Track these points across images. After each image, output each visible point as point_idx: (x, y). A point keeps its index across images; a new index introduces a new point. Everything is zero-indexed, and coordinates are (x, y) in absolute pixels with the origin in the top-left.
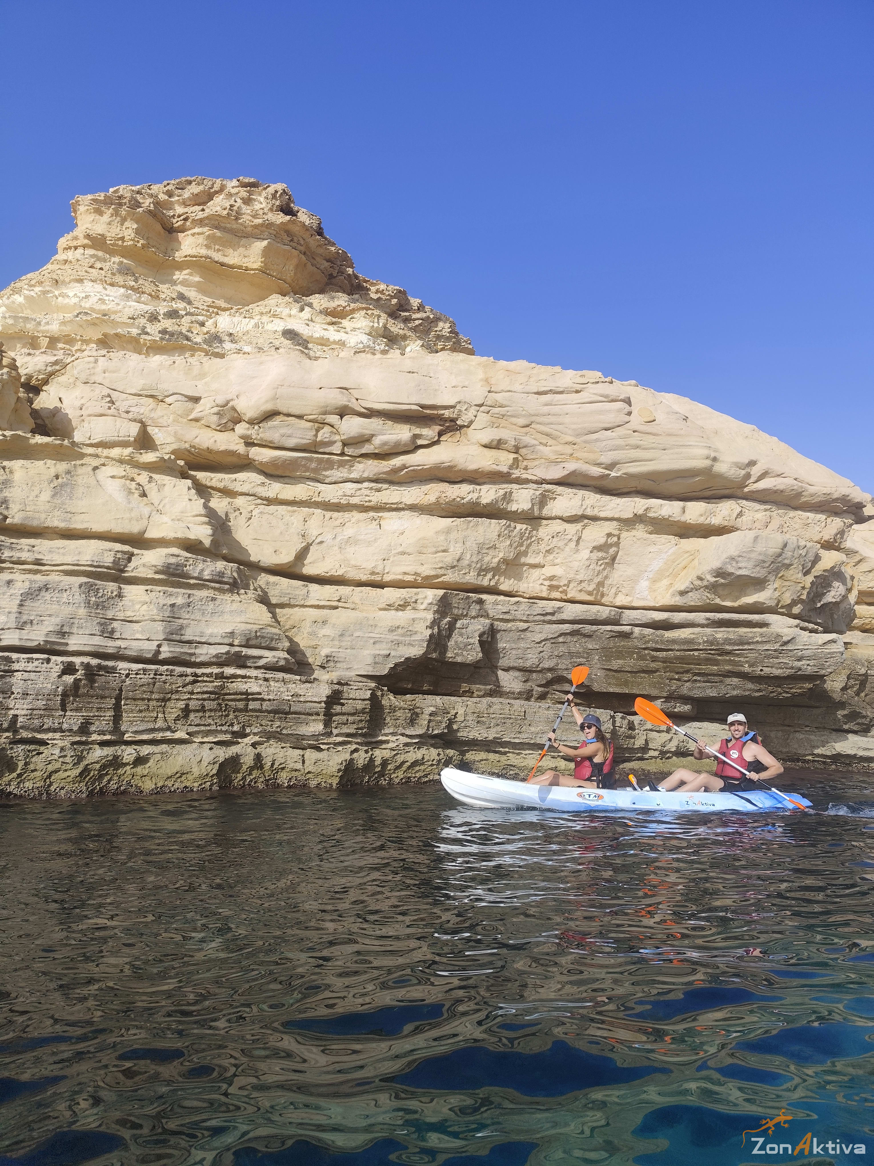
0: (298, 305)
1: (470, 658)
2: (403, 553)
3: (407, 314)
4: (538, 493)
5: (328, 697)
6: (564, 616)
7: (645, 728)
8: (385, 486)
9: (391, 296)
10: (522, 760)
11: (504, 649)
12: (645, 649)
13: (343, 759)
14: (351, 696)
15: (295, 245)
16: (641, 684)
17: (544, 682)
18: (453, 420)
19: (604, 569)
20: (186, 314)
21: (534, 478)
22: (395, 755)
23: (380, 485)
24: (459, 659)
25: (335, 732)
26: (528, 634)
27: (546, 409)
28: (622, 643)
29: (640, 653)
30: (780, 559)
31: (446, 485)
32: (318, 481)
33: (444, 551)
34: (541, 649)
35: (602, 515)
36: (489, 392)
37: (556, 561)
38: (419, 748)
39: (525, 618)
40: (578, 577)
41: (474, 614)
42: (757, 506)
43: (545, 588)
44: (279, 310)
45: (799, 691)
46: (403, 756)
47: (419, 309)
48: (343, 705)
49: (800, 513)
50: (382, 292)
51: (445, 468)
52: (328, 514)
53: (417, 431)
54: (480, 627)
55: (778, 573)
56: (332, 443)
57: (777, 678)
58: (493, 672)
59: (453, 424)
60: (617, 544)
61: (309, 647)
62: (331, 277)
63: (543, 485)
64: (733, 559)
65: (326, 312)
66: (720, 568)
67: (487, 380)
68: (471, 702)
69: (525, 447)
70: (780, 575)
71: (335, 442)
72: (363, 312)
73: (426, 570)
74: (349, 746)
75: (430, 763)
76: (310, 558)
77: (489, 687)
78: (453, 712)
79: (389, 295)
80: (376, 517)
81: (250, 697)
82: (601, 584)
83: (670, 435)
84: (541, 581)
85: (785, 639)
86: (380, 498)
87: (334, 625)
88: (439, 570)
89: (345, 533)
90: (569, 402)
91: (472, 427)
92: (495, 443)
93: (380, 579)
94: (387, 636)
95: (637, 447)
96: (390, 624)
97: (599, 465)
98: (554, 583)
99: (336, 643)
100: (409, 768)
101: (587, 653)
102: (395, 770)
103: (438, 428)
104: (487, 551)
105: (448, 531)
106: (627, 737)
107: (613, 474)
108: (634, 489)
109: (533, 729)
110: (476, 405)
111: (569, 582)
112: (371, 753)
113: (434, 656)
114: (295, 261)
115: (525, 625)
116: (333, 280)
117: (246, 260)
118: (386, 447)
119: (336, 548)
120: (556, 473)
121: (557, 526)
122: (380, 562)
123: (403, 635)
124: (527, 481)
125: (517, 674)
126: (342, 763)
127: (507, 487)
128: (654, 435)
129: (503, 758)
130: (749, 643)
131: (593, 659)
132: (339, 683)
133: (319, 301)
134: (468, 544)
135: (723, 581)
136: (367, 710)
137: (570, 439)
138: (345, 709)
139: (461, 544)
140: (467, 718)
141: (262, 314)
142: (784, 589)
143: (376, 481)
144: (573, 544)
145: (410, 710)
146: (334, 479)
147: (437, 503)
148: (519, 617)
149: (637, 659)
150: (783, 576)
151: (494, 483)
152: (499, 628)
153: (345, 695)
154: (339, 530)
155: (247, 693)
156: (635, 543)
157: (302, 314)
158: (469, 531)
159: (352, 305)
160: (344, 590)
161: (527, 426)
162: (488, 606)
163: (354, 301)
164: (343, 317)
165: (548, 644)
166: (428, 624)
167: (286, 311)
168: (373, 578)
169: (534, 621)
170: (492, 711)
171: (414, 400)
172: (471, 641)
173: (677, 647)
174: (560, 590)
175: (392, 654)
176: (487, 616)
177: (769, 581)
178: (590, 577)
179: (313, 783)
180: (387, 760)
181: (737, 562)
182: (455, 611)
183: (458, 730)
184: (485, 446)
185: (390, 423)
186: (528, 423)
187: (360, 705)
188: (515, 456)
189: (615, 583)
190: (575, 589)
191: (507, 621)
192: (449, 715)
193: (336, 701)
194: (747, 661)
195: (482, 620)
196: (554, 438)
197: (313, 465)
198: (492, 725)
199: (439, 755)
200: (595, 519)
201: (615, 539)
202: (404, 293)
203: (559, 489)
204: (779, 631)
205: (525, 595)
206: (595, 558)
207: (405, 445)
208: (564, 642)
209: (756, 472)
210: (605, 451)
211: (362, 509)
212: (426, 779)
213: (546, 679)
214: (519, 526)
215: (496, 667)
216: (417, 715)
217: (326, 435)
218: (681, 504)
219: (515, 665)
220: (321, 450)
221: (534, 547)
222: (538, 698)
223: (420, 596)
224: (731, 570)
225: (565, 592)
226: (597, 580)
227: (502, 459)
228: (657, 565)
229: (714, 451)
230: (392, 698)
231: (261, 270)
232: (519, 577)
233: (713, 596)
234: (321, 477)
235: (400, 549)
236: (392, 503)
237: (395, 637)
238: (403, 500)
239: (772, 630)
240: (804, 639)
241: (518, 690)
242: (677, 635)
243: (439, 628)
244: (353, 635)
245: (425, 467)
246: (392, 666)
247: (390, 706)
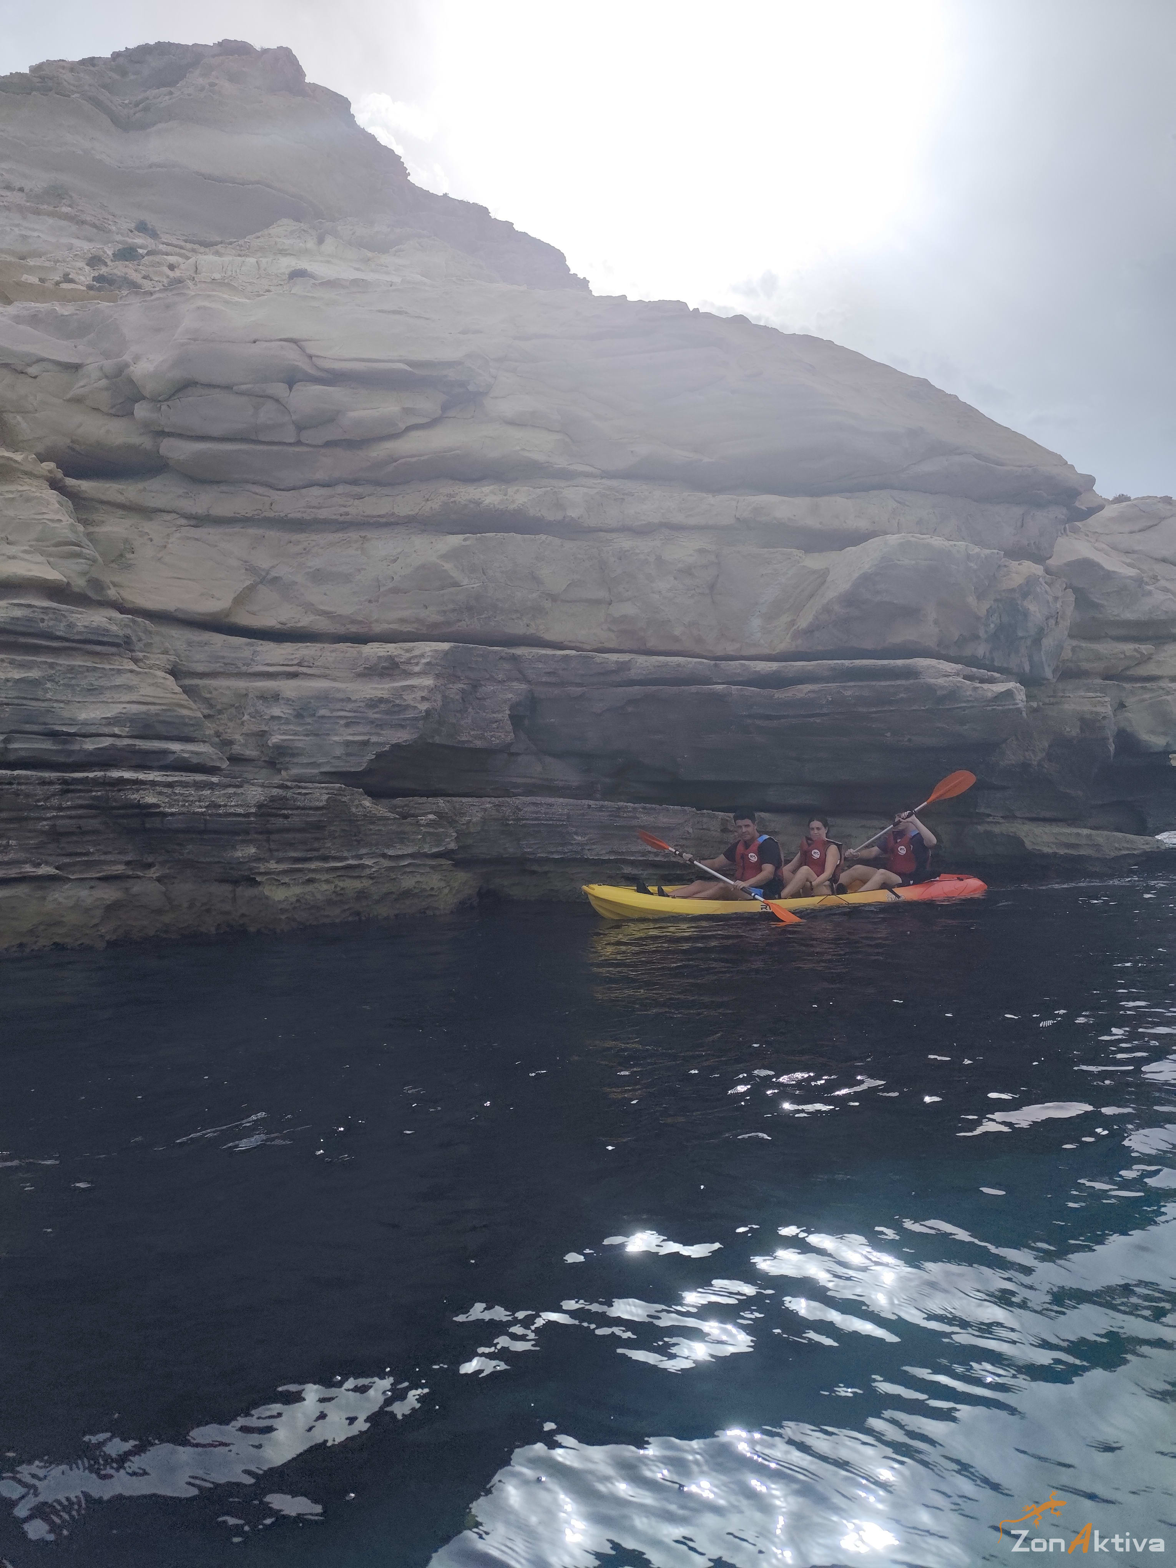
0: (315, 234)
1: (497, 740)
2: (397, 591)
4: (593, 491)
5: (260, 806)
6: (633, 674)
8: (369, 490)
11: (551, 725)
12: (749, 717)
14: (298, 804)
17: (612, 770)
18: (463, 385)
19: (697, 603)
20: (148, 254)
21: (588, 470)
22: (374, 885)
23: (360, 489)
24: (479, 744)
25: (276, 856)
26: (585, 703)
27: (601, 362)
28: (716, 710)
29: (741, 723)
30: (937, 576)
31: (457, 486)
32: (270, 488)
33: (454, 585)
34: (605, 724)
35: (691, 522)
36: (515, 338)
37: (627, 594)
39: (578, 681)
41: (501, 676)
42: (920, 499)
43: (613, 635)
44: (288, 242)
46: (386, 886)
48: (287, 817)
49: (986, 506)
51: (452, 458)
52: (286, 537)
53: (409, 402)
54: (510, 696)
56: (280, 427)
58: (540, 760)
59: (463, 390)
60: (715, 565)
61: (252, 734)
63: (603, 480)
64: (868, 578)
65: (360, 244)
66: (851, 594)
68: (491, 803)
69: (575, 422)
71: (284, 424)
72: (413, 242)
73: (432, 615)
74: (301, 875)
76: (258, 603)
77: (530, 781)
78: (464, 820)
79: (463, 216)
80: (355, 538)
81: (144, 811)
82: (692, 626)
84: (607, 625)
85: (941, 693)
86: (361, 509)
87: (289, 700)
88: (450, 614)
89: (311, 564)
90: (635, 350)
91: (492, 394)
92: (526, 418)
93: (366, 629)
94: (365, 715)
96: (368, 697)
97: (683, 445)
98: (626, 627)
99: (291, 727)
100: (396, 901)
103: (440, 398)
104: (519, 583)
105: (460, 553)
107: (706, 459)
108: (740, 482)
110: (494, 361)
111: (647, 624)
112: (335, 883)
113: (436, 740)
115: (579, 690)
116: (376, 196)
118: (362, 429)
119: (298, 587)
120: (622, 461)
121: (625, 542)
122: (364, 606)
123: (387, 712)
124: (577, 476)
125: (574, 761)
127: (547, 484)
130: (890, 703)
133: (349, 227)
134: (489, 573)
135: (856, 612)
136: (323, 823)
138: (287, 823)
139: (479, 574)
141: (264, 249)
142: (948, 621)
143: (355, 482)
146: (291, 483)
147: (443, 512)
148: (570, 679)
149: (737, 732)
151: (528, 480)
152: (543, 696)
153: (291, 803)
154: (302, 559)
155: (139, 806)
156: (739, 562)
157: (323, 248)
158: (490, 554)
160: (309, 649)
162: (525, 664)
164: (384, 250)
166: (426, 694)
167: (299, 244)
168: (354, 629)
169: (592, 684)
171: (398, 354)
172: (499, 716)
173: (791, 712)
174: (635, 636)
175: (372, 741)
176: (523, 679)
178: (675, 616)
179: (252, 929)
180: (362, 892)
181: (874, 584)
182: (473, 674)
183: (475, 845)
184: (513, 423)
185: (364, 392)
187: (311, 817)
188: (561, 437)
189: (714, 623)
190: (656, 634)
191: (554, 685)
192: (458, 825)
193: (275, 812)
194: (888, 728)
195: (516, 685)
197: (257, 463)
198: (521, 835)
200: (681, 528)
201: (711, 558)
204: (933, 681)
205: (585, 646)
206: (682, 587)
207: (389, 425)
208: (635, 713)
209: (918, 446)
210: (690, 425)
211: (335, 527)
213: (616, 766)
214: (568, 544)
215: (545, 753)
216: (408, 826)
217: (269, 416)
218: (808, 500)
219: (570, 748)
220: (265, 439)
221: (593, 574)
223: (414, 653)
224: (866, 595)
225: (641, 639)
226: (686, 620)
227: (537, 441)
228: (772, 594)
229: (851, 417)
230: (368, 804)
231: (264, 184)
233: (845, 635)
234: (274, 481)
235: (391, 585)
236: (379, 516)
237: (376, 716)
238: (396, 511)
239: (922, 681)
240: (968, 693)
241: (576, 784)
242: (790, 694)
243: (444, 697)
244: (314, 715)
245: (422, 458)
246: (374, 757)
247: (365, 816)
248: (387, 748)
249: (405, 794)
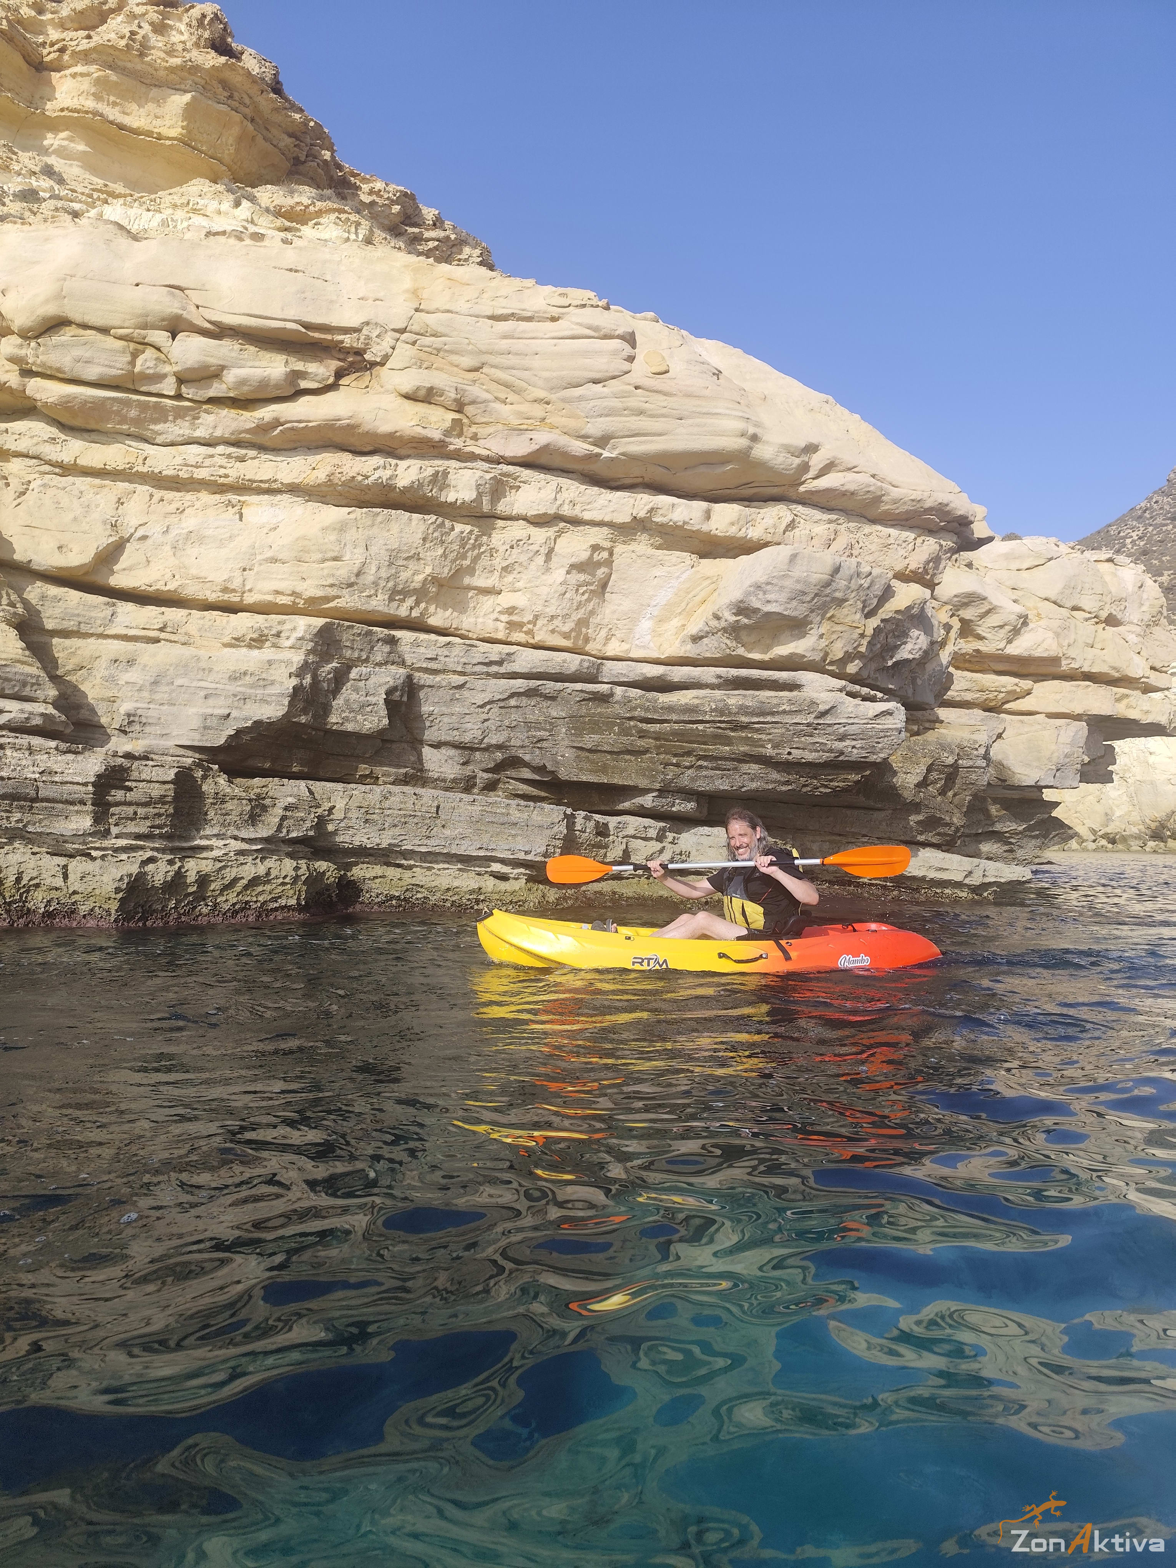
0: (231, 197)
1: (368, 725)
2: (274, 560)
3: (416, 230)
4: (488, 476)
5: (99, 776)
6: (517, 666)
7: (625, 833)
8: (252, 453)
9: (392, 201)
10: (433, 878)
11: (430, 715)
12: (630, 719)
13: (125, 872)
14: (144, 776)
15: (235, 104)
16: (625, 770)
17: (491, 765)
18: (359, 353)
19: (589, 600)
21: (485, 453)
22: (221, 869)
23: (243, 452)
24: (350, 727)
25: (114, 830)
26: (466, 693)
27: (505, 344)
28: (599, 710)
29: (623, 724)
30: (828, 591)
31: (346, 457)
32: (146, 441)
33: (335, 559)
34: (485, 716)
35: (587, 516)
36: (417, 310)
37: (519, 585)
38: (263, 859)
39: (459, 669)
40: (548, 610)
41: (379, 658)
42: (817, 514)
43: (501, 626)
44: (201, 202)
45: (841, 784)
46: (235, 870)
47: (434, 225)
48: (130, 789)
49: (879, 528)
50: (378, 193)
51: (341, 428)
52: (158, 494)
53: (299, 366)
54: (388, 679)
55: (826, 612)
56: (160, 377)
57: (810, 764)
58: (415, 749)
59: (359, 358)
60: (609, 563)
61: (103, 699)
62: (297, 162)
63: (500, 466)
64: (759, 587)
65: (278, 213)
66: (741, 602)
67: (415, 292)
68: (358, 790)
69: (473, 402)
70: (828, 615)
71: (165, 376)
72: (333, 216)
73: (310, 589)
74: (141, 853)
75: (281, 880)
76: (124, 561)
77: (403, 771)
78: (327, 806)
79: (388, 198)
80: (234, 502)
82: (583, 623)
83: (689, 395)
84: (496, 615)
85: (822, 708)
86: (242, 472)
87: (145, 666)
88: (329, 590)
89: (184, 525)
90: (540, 335)
91: (388, 365)
92: (422, 393)
93: (238, 599)
94: (227, 687)
95: (641, 412)
96: (232, 668)
97: (584, 437)
98: (515, 618)
99: (145, 694)
100: (246, 888)
101: (551, 724)
102: (222, 890)
103: (334, 364)
104: (405, 563)
105: (342, 528)
106: (594, 846)
107: (606, 454)
108: (640, 480)
109: (447, 832)
110: (394, 330)
111: (536, 617)
112: (179, 864)
113: (303, 719)
114: (236, 131)
115: (461, 679)
116: (301, 168)
117: (159, 122)
118: (246, 388)
119: (167, 548)
120: (520, 448)
121: (518, 530)
122: (238, 573)
123: (252, 686)
124: (473, 457)
125: (452, 752)
126: (121, 879)
127: (440, 464)
128: (666, 394)
129: (407, 874)
130: (773, 714)
131: (559, 733)
132: (128, 756)
133: (268, 195)
134: (373, 550)
135: (746, 621)
136: (169, 799)
137: (542, 394)
138: (130, 796)
139: (361, 550)
140: (349, 815)
141: (175, 206)
142: (835, 636)
143: (237, 444)
144: (540, 560)
145: (250, 800)
146: (169, 438)
147: (329, 482)
148: (452, 666)
149: (619, 734)
150: (833, 616)
151: (421, 457)
152: (422, 682)
153: (135, 775)
154: (173, 519)
156: (634, 561)
157: (238, 212)
158: (375, 530)
159: (318, 204)
160: (174, 614)
161: (476, 370)
162: (404, 648)
163: (321, 198)
164: (304, 223)
165: (496, 710)
166: (293, 670)
167: (213, 205)
168: (226, 597)
169: (474, 674)
170: (387, 806)
171: (291, 314)
172: (372, 699)
173: (674, 717)
174: (525, 629)
175: (232, 716)
176: (403, 663)
177: (811, 623)
178: (565, 611)
179: (84, 908)
180: (207, 875)
181: (765, 593)
182: (348, 653)
183: (335, 833)
184: (407, 397)
185: (252, 349)
186: (478, 365)
187: (156, 791)
188: (457, 416)
189: (606, 621)
190: (545, 629)
191: (435, 672)
192: (320, 811)
193: (118, 783)
194: (770, 740)
195: (393, 669)
196: (518, 392)
197: (133, 413)
198: (387, 825)
199: (297, 869)
200: (575, 522)
201: (605, 555)
202: (412, 197)
203: (526, 473)
204: (814, 695)
205: (470, 635)
206: (574, 582)
207: (277, 386)
208: (517, 707)
209: (817, 461)
210: (592, 417)
211: (215, 489)
212: (276, 905)
213: (495, 760)
214: (459, 527)
215: (421, 742)
216: (264, 808)
217: (148, 364)
218: (704, 505)
219: (448, 738)
220: (143, 389)
221: (484, 561)
222: (484, 789)
223: (287, 626)
224: (756, 604)
225: (530, 632)
226: (576, 616)
227: (433, 419)
228: (664, 596)
229: (755, 426)
230: (222, 782)
231: (185, 141)
232: (461, 607)
233: (734, 644)
234: (148, 434)
235: (269, 554)
236: (261, 481)
237: (239, 689)
238: (279, 477)
239: (805, 694)
240: (850, 710)
241: (452, 776)
242: (675, 699)
243: (315, 677)
244: (172, 683)
245: (311, 424)
246: (233, 733)
247: (217, 794)
248: (249, 724)
249: (264, 774)
